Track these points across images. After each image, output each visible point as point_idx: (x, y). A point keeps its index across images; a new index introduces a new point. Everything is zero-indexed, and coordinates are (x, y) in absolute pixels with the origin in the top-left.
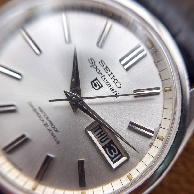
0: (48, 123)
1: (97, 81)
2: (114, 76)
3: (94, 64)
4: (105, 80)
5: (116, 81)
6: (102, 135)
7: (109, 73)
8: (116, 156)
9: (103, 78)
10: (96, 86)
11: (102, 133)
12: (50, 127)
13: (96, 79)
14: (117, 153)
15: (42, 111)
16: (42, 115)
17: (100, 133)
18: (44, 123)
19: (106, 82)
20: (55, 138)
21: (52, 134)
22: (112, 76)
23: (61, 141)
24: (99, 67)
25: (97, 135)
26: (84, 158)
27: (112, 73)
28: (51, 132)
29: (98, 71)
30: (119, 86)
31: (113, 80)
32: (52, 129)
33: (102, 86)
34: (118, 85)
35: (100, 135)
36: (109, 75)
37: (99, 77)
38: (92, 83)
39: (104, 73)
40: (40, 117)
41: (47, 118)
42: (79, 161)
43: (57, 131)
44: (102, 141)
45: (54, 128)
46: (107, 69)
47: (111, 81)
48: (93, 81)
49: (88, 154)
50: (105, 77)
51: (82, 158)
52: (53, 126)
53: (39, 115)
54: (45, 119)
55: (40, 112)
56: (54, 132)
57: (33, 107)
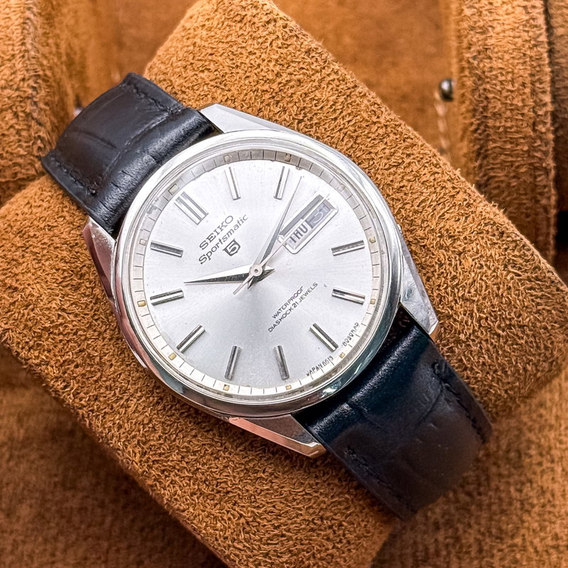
0: (292, 302)
1: (228, 248)
2: (219, 227)
3: (206, 256)
4: (225, 238)
5: (225, 224)
7: (215, 234)
9: (222, 241)
10: (235, 248)
12: (297, 300)
13: (225, 250)
15: (278, 313)
16: (284, 312)
18: (293, 307)
19: (227, 236)
20: (311, 290)
21: (306, 294)
22: (219, 230)
23: (314, 282)
24: (208, 249)
25: (299, 238)
27: (215, 231)
28: (304, 296)
29: (214, 249)
30: (230, 219)
31: (223, 228)
32: (300, 296)
33: (234, 240)
34: (228, 220)
35: (298, 234)
36: (218, 234)
37: (222, 246)
38: (231, 255)
39: (216, 241)
40: (286, 314)
41: (286, 305)
43: (301, 290)
44: (305, 230)
46: (210, 238)
47: (226, 230)
48: (229, 253)
50: (221, 239)
51: (330, 252)
52: (296, 295)
53: (284, 316)
54: (288, 307)
55: (280, 315)
56: (303, 293)
57: (275, 326)
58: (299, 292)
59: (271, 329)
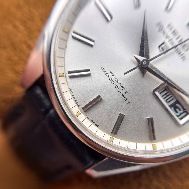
0: (119, 85)
6: (167, 96)
8: (181, 114)
11: (168, 94)
12: (120, 89)
13: (163, 44)
14: (182, 112)
15: (113, 75)
16: (113, 79)
17: (166, 94)
18: (115, 86)
20: (126, 99)
21: (123, 96)
23: (130, 102)
25: (163, 96)
26: (152, 116)
28: (122, 94)
37: (167, 41)
38: (159, 47)
41: (118, 81)
42: (148, 119)
43: (126, 93)
44: (167, 101)
45: (124, 90)
49: (156, 113)
50: (172, 41)
51: (151, 116)
52: (123, 89)
53: (110, 79)
54: (116, 83)
55: (111, 76)
56: (124, 94)
57: (105, 72)
58: (125, 91)
59: (102, 69)
